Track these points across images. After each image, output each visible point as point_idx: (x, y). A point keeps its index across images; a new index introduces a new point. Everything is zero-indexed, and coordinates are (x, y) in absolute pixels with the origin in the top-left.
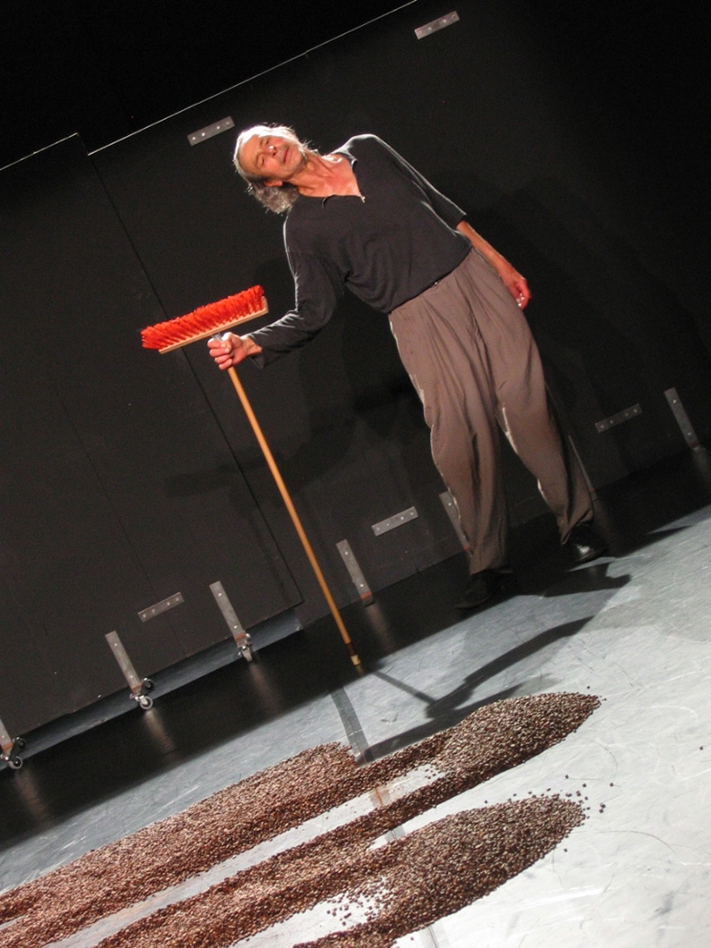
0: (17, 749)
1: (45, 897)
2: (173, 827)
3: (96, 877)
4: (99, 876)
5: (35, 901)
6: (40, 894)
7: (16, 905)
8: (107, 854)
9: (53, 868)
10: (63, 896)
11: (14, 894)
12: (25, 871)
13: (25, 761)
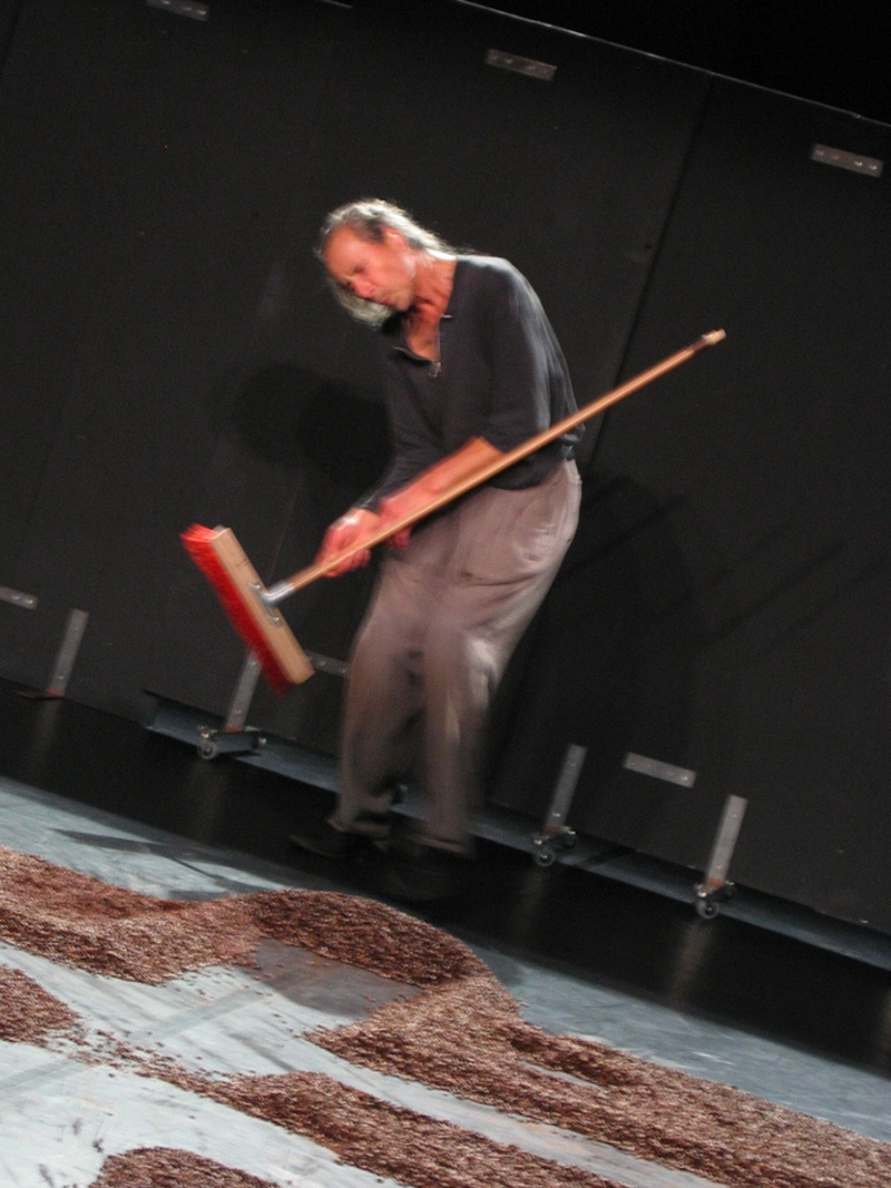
0: (721, 895)
1: (642, 1089)
2: (850, 1147)
3: (719, 1121)
4: (722, 1123)
5: (628, 1084)
6: (637, 1081)
7: (601, 1067)
8: (749, 1107)
9: (673, 1065)
10: (662, 1106)
11: (608, 1053)
12: (637, 1039)
13: (720, 917)
